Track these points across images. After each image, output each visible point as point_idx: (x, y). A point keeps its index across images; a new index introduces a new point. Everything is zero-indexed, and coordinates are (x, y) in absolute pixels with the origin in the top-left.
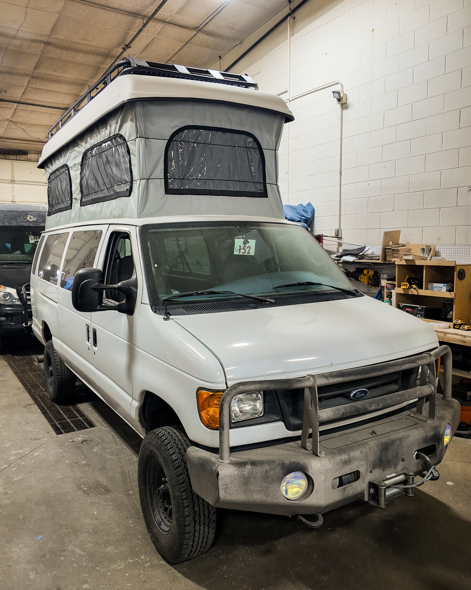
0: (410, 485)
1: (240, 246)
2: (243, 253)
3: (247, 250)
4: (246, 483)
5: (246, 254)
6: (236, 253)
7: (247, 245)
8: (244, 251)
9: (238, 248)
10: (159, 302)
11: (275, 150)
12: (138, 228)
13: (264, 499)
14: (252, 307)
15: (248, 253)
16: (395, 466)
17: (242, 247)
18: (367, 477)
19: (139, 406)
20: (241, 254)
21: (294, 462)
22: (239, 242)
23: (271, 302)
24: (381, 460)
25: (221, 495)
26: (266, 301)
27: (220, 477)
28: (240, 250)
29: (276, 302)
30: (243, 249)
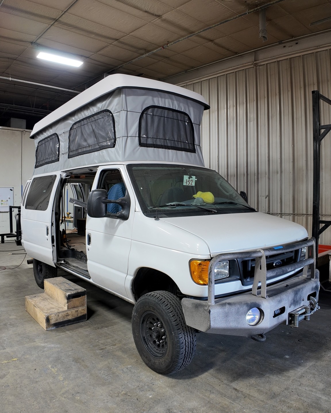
0: (308, 314)
1: (187, 180)
2: (188, 184)
3: (191, 182)
4: (227, 316)
5: (190, 185)
6: (184, 184)
7: (191, 179)
8: (188, 183)
9: (186, 181)
10: (148, 211)
11: (199, 125)
12: (125, 166)
13: (236, 325)
14: (206, 214)
15: (191, 184)
16: (300, 303)
17: (188, 181)
18: (288, 310)
19: (133, 278)
20: (187, 185)
21: (253, 302)
22: (186, 177)
23: (215, 212)
24: (294, 301)
25: (212, 325)
26: (212, 211)
27: (211, 313)
28: (187, 182)
29: (217, 212)
30: (188, 182)
